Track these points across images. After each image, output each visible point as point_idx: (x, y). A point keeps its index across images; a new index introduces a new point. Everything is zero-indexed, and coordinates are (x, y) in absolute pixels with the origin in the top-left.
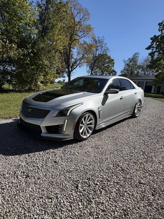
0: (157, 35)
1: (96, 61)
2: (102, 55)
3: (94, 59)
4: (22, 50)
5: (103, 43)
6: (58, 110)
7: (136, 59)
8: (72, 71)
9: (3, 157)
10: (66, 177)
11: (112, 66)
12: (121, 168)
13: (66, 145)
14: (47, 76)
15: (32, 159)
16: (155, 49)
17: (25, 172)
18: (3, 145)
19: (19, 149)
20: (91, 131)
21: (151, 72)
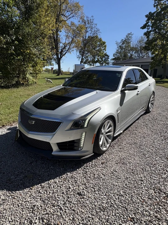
0: (153, 12)
1: (86, 45)
2: (92, 38)
3: (84, 42)
4: (4, 37)
5: (93, 24)
6: (71, 121)
7: (129, 40)
8: (61, 57)
9: (8, 195)
10: (101, 221)
11: (104, 49)
12: (165, 193)
13: (84, 164)
14: (37, 67)
15: (48, 193)
16: (151, 28)
17: (44, 218)
18: (4, 173)
19: (26, 177)
20: (110, 140)
21: (145, 54)
